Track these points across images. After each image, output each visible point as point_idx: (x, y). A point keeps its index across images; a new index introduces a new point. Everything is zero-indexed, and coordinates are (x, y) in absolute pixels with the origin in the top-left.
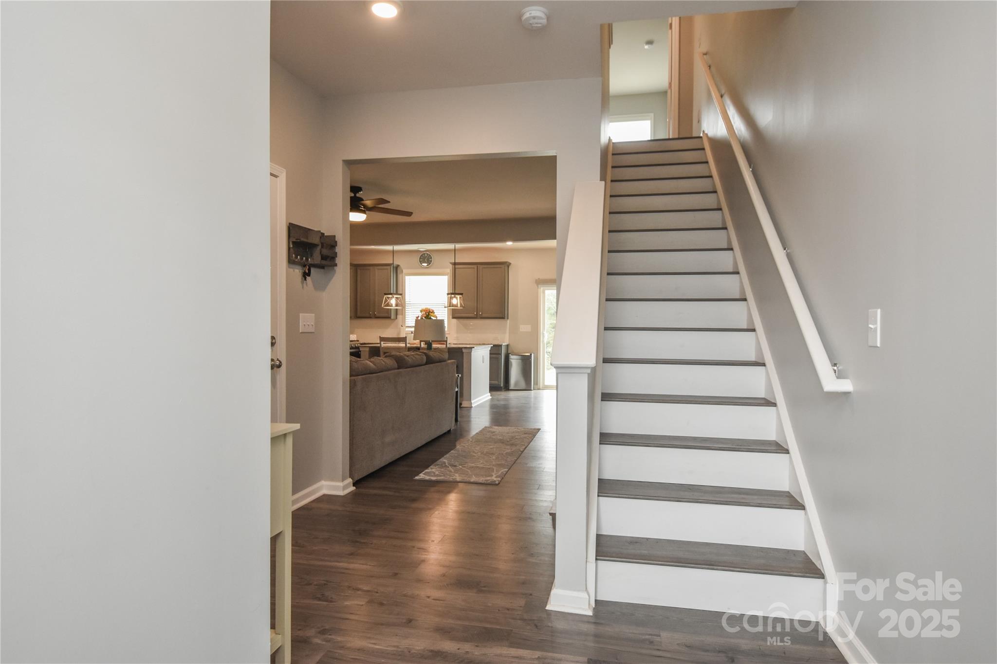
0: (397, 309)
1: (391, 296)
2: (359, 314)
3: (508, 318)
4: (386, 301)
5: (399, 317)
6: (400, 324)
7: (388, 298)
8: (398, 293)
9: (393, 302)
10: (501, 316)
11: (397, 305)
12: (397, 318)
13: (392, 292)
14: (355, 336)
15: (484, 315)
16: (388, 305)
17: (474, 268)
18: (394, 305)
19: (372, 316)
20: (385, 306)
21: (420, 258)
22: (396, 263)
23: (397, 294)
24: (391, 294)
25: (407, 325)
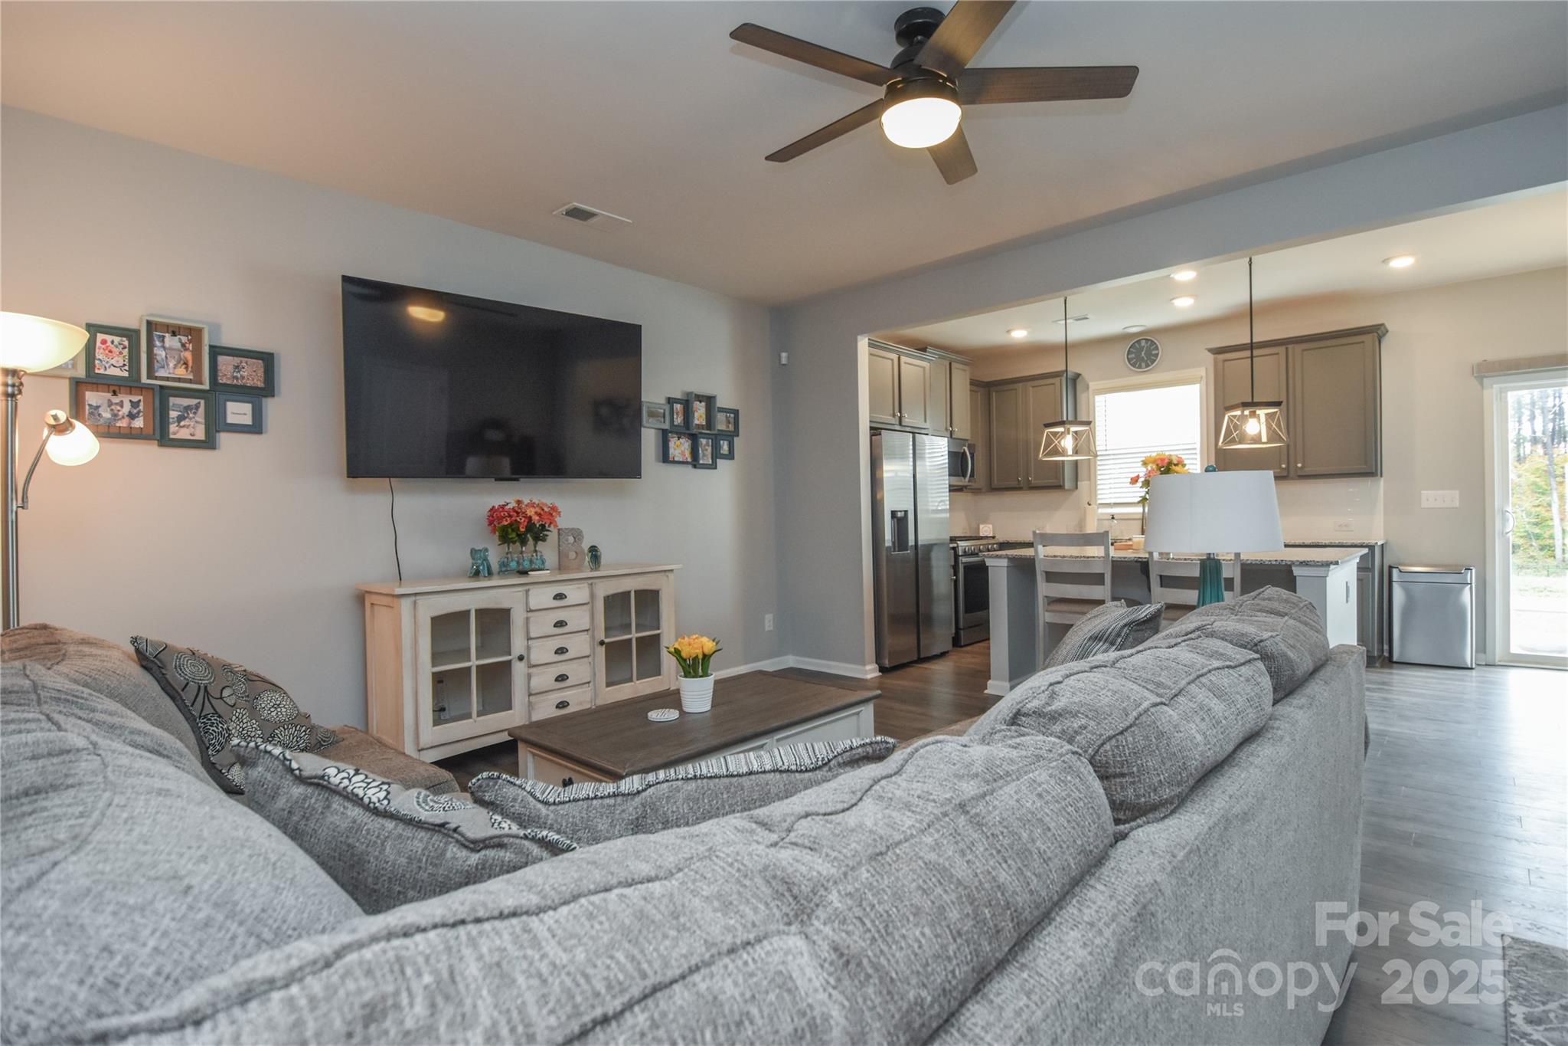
0: (1076, 462)
1: (1060, 429)
2: (996, 483)
3: (1381, 476)
4: (1049, 443)
5: (1083, 485)
6: (1086, 499)
7: (1055, 434)
8: (1079, 419)
9: (1068, 443)
10: (1363, 468)
11: (1076, 452)
12: (1077, 488)
13: (1065, 419)
14: (991, 526)
15: (1308, 470)
16: (1056, 452)
17: (1278, 354)
18: (1070, 452)
19: (1022, 485)
20: (1049, 454)
21: (1129, 353)
22: (1073, 369)
23: (1076, 422)
24: (1062, 423)
25: (1099, 502)
